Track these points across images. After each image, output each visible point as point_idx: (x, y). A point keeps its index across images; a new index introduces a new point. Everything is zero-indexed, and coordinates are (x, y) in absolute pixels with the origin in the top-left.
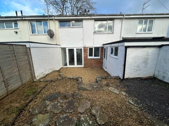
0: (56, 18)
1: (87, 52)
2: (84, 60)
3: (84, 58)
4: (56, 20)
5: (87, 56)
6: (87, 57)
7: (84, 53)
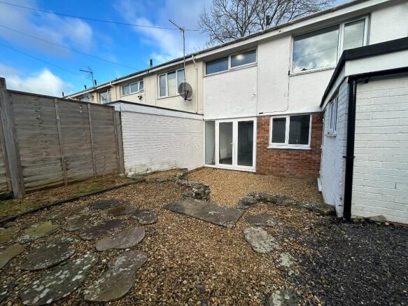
0: (197, 57)
1: (268, 131)
2: (257, 151)
3: (257, 147)
4: (197, 61)
5: (268, 139)
6: (267, 144)
7: (258, 133)
